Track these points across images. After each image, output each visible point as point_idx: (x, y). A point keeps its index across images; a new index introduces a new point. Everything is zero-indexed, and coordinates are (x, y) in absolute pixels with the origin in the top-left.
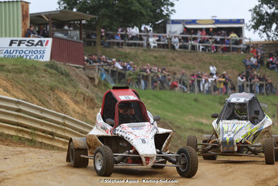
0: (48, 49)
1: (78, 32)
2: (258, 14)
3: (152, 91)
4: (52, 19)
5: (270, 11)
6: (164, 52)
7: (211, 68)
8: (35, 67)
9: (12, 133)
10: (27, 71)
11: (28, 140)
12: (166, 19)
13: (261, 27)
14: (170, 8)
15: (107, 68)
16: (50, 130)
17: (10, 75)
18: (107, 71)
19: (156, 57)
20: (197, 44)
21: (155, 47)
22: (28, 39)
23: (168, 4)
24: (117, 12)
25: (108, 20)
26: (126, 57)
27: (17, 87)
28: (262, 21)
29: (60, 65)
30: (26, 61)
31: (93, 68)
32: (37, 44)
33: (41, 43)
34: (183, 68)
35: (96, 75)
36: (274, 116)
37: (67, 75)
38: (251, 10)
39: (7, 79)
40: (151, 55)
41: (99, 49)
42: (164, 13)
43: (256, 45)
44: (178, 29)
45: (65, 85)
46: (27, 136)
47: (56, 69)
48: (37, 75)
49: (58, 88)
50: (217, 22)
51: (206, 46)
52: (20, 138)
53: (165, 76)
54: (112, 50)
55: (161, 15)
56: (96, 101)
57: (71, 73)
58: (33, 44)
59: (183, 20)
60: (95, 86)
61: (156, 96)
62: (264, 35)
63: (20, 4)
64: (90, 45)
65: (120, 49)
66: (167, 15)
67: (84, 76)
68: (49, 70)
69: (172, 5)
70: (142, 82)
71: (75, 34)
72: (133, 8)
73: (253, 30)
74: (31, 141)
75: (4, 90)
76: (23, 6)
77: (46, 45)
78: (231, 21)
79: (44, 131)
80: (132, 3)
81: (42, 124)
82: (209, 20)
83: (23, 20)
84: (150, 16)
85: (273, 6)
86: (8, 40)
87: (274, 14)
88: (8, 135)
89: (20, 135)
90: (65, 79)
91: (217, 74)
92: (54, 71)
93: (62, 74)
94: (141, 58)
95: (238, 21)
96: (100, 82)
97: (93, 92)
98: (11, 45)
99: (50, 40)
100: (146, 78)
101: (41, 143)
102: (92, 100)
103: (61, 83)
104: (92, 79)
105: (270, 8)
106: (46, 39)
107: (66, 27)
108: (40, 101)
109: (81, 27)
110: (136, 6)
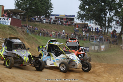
0: (10, 21)
2: (79, 14)
3: (43, 37)
4: (12, 12)
6: (48, 25)
8: (5, 27)
10: (2, 28)
12: (50, 14)
13: (80, 18)
14: (51, 11)
15: (29, 28)
18: (29, 30)
19: (45, 26)
20: (59, 23)
21: (45, 23)
22: (3, 18)
23: (50, 9)
24: (34, 11)
25: (31, 13)
26: (36, 26)
28: (80, 16)
29: (13, 27)
30: (2, 25)
31: (24, 28)
32: (6, 20)
33: (7, 19)
34: (54, 30)
35: (25, 31)
37: (15, 30)
38: (77, 13)
40: (44, 26)
41: (27, 22)
42: (49, 12)
43: (78, 24)
44: (53, 17)
45: (14, 33)
47: (12, 28)
48: (5, 30)
49: (12, 34)
50: (66, 16)
51: (62, 24)
53: (48, 32)
54: (31, 23)
56: (24, 39)
57: (17, 30)
58: (5, 20)
59: (55, 15)
60: (24, 34)
61: (44, 39)
62: (81, 21)
63: (1, 6)
64: (24, 21)
65: (34, 23)
66: (50, 13)
67: (21, 31)
69: (52, 10)
70: (41, 34)
71: (19, 17)
72: (39, 10)
73: (78, 19)
76: (2, 7)
78: (70, 16)
80: (38, 8)
82: (63, 15)
83: (2, 11)
84: (44, 13)
85: (84, 11)
87: (84, 14)
90: (15, 32)
91: (65, 32)
92: (11, 29)
94: (41, 26)
95: (73, 16)
96: (26, 33)
97: (23, 36)
99: (11, 18)
100: (42, 33)
102: (23, 39)
103: (13, 33)
104: (24, 32)
106: (9, 18)
107: (17, 15)
109: (21, 15)
110: (40, 9)
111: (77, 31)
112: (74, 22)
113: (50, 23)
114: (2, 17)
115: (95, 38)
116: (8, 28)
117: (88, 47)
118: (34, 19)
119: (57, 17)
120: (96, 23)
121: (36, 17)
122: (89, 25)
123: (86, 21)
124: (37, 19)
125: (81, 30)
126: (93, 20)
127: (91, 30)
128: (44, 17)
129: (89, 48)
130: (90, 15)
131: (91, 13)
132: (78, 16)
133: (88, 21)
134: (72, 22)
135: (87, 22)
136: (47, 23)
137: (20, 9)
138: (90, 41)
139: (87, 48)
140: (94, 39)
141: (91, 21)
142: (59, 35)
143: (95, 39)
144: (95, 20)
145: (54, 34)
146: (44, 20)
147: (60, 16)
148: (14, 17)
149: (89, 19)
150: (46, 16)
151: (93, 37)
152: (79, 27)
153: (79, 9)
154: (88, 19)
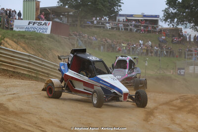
0: (49, 27)
1: (67, 19)
2: (167, 13)
3: (107, 53)
4: (53, 11)
5: (173, 11)
6: (115, 32)
7: (140, 41)
8: (42, 37)
9: (26, 73)
10: (37, 39)
11: (34, 77)
12: (116, 14)
13: (169, 20)
14: (119, 8)
15: (82, 39)
16: (47, 72)
17: (27, 41)
19: (110, 34)
20: (133, 28)
21: (110, 29)
22: (38, 21)
23: (118, 6)
25: (85, 13)
26: (93, 34)
27: (30, 48)
28: (168, 17)
29: (55, 36)
30: (37, 33)
31: (74, 39)
32: (43, 24)
33: (45, 24)
34: (125, 40)
35: (75, 43)
36: (173, 69)
37: (59, 42)
38: (163, 11)
39: (25, 43)
40: (107, 33)
41: (79, 28)
42: (116, 11)
43: (165, 30)
46: (33, 75)
47: (53, 38)
48: (43, 42)
49: (53, 49)
50: (145, 16)
51: (138, 30)
52: (30, 76)
53: (114, 45)
54: (86, 29)
55: (114, 12)
57: (62, 41)
58: (41, 24)
59: (126, 15)
62: (171, 25)
64: (74, 26)
65: (91, 29)
67: (69, 43)
68: (49, 39)
69: (120, 6)
70: (102, 47)
71: (65, 20)
72: (98, 7)
73: (164, 22)
74: (36, 77)
75: (23, 49)
76: (36, 3)
77: (49, 25)
78: (152, 16)
79: (43, 72)
80: (98, 4)
81: (42, 68)
82: (140, 15)
83: (36, 11)
84: (108, 12)
85: (175, 8)
86: (28, 22)
87: (176, 13)
88: (23, 74)
89: (30, 74)
90: (58, 45)
91: (143, 44)
92: (52, 40)
93: (57, 41)
94: (102, 34)
95: (156, 16)
96: (78, 46)
98: (29, 24)
99: (51, 22)
100: (104, 45)
101: (41, 79)
103: (55, 46)
104: (73, 45)
105: (174, 10)
106: (48, 22)
107: (61, 16)
108: (43, 55)
109: (68, 16)
110: (100, 6)
111: (164, 41)
112: (158, 27)
113: (118, 29)
114: (36, 20)
115: (194, 53)
116: (47, 39)
117: (183, 69)
118: (90, 23)
119: (128, 18)
120: (196, 28)
121: (94, 19)
122: (184, 31)
123: (178, 25)
124: (95, 22)
125: (170, 39)
126: (190, 23)
127: (186, 38)
128: (107, 19)
129: (184, 71)
130: (184, 14)
131: (187, 10)
132: (165, 15)
133: (182, 24)
134: (155, 26)
135: (180, 27)
136: (112, 28)
137: (67, 7)
138: (185, 58)
139: (182, 71)
140: (192, 55)
141: (186, 24)
142: (133, 49)
143: (194, 55)
144: (194, 22)
145: (124, 48)
146: (108, 25)
147: (134, 17)
148: (57, 20)
149: (184, 21)
150: (110, 18)
151: (191, 51)
152: (166, 35)
153: (167, 4)
154: (181, 21)
